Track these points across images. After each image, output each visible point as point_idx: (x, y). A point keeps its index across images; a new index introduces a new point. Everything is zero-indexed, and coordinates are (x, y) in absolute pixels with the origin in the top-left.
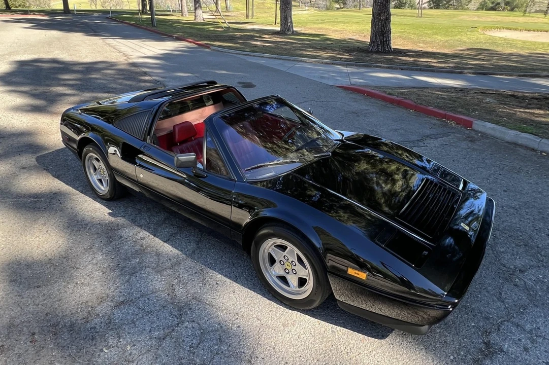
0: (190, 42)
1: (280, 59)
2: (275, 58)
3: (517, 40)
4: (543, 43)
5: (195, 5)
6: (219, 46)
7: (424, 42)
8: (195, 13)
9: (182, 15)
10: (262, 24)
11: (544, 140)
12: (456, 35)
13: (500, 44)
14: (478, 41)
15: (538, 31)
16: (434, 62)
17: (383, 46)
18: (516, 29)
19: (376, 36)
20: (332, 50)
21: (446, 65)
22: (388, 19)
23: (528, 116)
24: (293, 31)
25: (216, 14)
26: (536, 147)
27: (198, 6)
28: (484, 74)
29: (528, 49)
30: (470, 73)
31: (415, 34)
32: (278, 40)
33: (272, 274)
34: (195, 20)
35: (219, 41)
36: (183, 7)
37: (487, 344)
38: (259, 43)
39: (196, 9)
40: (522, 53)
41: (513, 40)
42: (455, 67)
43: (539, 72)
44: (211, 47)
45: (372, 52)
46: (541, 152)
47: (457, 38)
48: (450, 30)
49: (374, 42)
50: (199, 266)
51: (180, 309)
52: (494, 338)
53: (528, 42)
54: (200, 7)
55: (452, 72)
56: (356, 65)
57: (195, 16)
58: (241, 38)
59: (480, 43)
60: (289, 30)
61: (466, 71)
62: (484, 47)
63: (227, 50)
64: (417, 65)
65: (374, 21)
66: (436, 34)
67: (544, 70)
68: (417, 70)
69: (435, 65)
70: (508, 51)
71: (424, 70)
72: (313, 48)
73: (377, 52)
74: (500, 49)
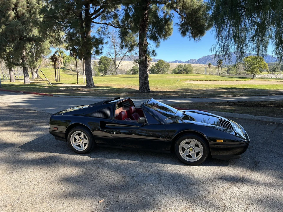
0: (37, 94)
1: (99, 98)
2: (96, 98)
3: (199, 84)
4: (209, 85)
5: (24, 74)
6: (57, 94)
7: (160, 87)
8: (25, 79)
9: (11, 81)
10: (69, 83)
11: (235, 114)
12: (172, 84)
13: (193, 86)
14: (183, 86)
15: (204, 80)
16: (172, 94)
17: (146, 89)
18: (195, 80)
19: (143, 85)
20: (122, 93)
21: (178, 95)
22: (147, 77)
23: (224, 108)
24: (94, 86)
25: (32, 80)
26: (233, 117)
27: (26, 75)
28: (195, 98)
29: (205, 87)
30: (189, 98)
31: (154, 84)
32: (88, 90)
33: (183, 155)
34: (24, 83)
35: (55, 92)
36: (12, 77)
37: (255, 161)
38: (79, 92)
39: (25, 77)
40: (203, 89)
41: (197, 84)
42: (182, 96)
43: (215, 95)
44: (54, 95)
45: (141, 92)
46: (236, 118)
47: (173, 85)
48: (168, 82)
49: (142, 88)
50: (150, 164)
51: (157, 173)
52: (256, 160)
53: (203, 85)
54: (28, 75)
55: (182, 98)
56: (139, 98)
57: (25, 81)
58: (66, 90)
59: (184, 86)
60: (92, 85)
61: (187, 97)
62: (187, 88)
63: (65, 96)
64: (166, 96)
65: (141, 78)
66: (163, 84)
67: (216, 94)
68: (167, 98)
69: (172, 95)
70: (197, 89)
71: (170, 98)
72: (111, 92)
73: (144, 92)
74: (194, 88)
